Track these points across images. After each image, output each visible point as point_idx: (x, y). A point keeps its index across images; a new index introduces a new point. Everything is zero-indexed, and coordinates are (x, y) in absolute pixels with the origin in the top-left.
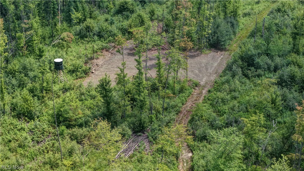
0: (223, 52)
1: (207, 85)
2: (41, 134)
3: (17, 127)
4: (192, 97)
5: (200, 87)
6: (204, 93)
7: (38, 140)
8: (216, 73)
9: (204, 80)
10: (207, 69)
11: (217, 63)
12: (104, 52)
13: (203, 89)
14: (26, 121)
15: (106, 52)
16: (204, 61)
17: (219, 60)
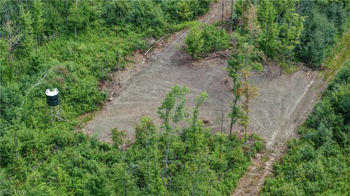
0: (316, 73)
1: (276, 149)
4: (247, 177)
5: (263, 153)
6: (267, 167)
8: (295, 121)
9: (273, 137)
10: (283, 110)
11: (302, 97)
12: (136, 56)
13: (267, 159)
15: (139, 55)
16: (282, 90)
17: (306, 89)
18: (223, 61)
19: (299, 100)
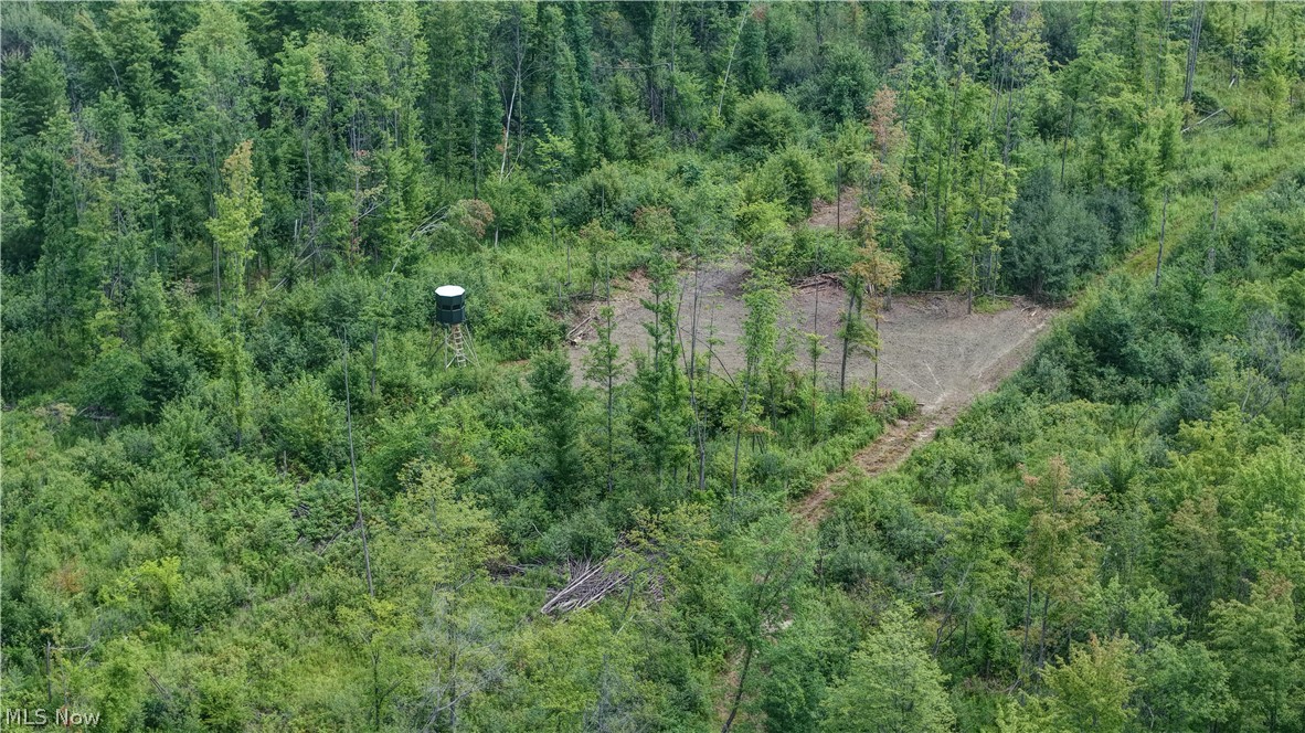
0: (1051, 312)
1: (943, 416)
2: (331, 517)
3: (265, 488)
4: (876, 450)
6: (920, 439)
7: (316, 534)
8: (994, 379)
9: (940, 399)
10: (967, 364)
11: (1014, 346)
12: (636, 280)
13: (922, 428)
14: (300, 473)
15: (644, 279)
16: (971, 335)
17: (1026, 336)
18: (837, 290)
19: (1007, 351)
